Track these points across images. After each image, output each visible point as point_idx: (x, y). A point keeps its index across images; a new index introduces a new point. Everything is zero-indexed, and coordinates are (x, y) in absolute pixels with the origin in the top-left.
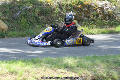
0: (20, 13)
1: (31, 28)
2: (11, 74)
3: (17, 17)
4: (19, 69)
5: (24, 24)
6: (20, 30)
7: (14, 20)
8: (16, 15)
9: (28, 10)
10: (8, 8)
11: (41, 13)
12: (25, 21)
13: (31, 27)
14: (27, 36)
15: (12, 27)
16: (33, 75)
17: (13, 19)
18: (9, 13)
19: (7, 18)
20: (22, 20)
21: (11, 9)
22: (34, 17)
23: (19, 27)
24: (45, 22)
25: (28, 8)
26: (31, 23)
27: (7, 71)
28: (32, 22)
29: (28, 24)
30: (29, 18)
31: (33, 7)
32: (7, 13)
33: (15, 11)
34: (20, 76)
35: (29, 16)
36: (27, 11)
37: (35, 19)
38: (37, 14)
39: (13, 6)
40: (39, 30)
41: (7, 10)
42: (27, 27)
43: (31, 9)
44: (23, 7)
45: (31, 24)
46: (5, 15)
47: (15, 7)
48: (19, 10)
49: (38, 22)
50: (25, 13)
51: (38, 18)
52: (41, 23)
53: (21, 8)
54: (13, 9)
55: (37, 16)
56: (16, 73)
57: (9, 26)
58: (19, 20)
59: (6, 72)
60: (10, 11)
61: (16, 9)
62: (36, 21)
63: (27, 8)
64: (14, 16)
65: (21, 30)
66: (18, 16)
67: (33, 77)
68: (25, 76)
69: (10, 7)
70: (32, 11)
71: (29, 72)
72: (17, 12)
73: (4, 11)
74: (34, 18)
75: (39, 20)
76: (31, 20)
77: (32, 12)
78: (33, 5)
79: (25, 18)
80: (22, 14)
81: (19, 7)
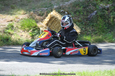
0: (96, 13)
1: (110, 32)
3: (92, 18)
6: (95, 34)
7: (88, 22)
8: (91, 15)
9: (107, 9)
10: (82, 7)
12: (102, 23)
13: (109, 30)
15: (85, 31)
17: (87, 21)
18: (82, 13)
19: (80, 19)
20: (98, 22)
21: (86, 9)
22: (113, 18)
23: (94, 30)
26: (110, 26)
28: (110, 24)
29: (106, 27)
30: (107, 19)
31: (112, 5)
32: (80, 12)
33: (90, 11)
35: (107, 17)
39: (88, 4)
43: (110, 8)
46: (77, 16)
47: (90, 5)
48: (94, 9)
50: (102, 13)
53: (97, 7)
54: (87, 8)
57: (82, 29)
58: (95, 21)
60: (84, 11)
61: (91, 8)
63: (105, 7)
64: (89, 17)
65: (97, 34)
66: (94, 17)
69: (84, 6)
70: (111, 10)
72: (92, 11)
73: (77, 10)
76: (110, 22)
77: (111, 11)
78: (113, 3)
79: (102, 19)
80: (98, 14)
81: (95, 5)
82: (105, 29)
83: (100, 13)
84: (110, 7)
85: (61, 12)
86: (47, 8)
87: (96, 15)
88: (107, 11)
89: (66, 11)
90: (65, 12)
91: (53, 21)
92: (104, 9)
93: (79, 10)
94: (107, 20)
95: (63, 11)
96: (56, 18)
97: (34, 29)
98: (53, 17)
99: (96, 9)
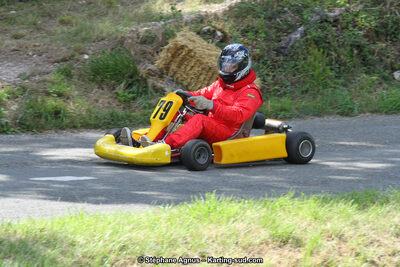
0: (305, 34)
1: (345, 85)
2: (280, 247)
3: (292, 47)
4: (305, 230)
5: (316, 73)
6: (303, 92)
7: (282, 58)
8: (290, 40)
9: (332, 20)
10: (263, 16)
11: (377, 32)
12: (319, 62)
13: (341, 81)
14: (330, 114)
15: (275, 84)
16: (358, 251)
17: (277, 55)
18: (263, 35)
19: (258, 51)
20: (310, 59)
21: (273, 21)
22: (351, 45)
23: (298, 82)
24: (392, 63)
25: (332, 14)
26: (343, 68)
27: (264, 234)
28: (345, 64)
29: (332, 74)
30: (335, 51)
31: (347, 10)
32: (257, 32)
33: (285, 27)
34: (312, 253)
35: (335, 44)
36: (326, 25)
37: (356, 52)
38: (365, 36)
39: (280, 8)
40: (370, 92)
41: (257, 23)
42: (329, 82)
43: (340, 18)
44: (312, 12)
45: (342, 70)
46: (250, 42)
47: (285, 12)
48: (298, 21)
49: (365, 62)
50: (320, 33)
51: (366, 49)
52: (379, 67)
53: (305, 17)
54: (278, 20)
55: (364, 41)
56: (298, 243)
57: (264, 80)
58: (301, 57)
59: (262, 237)
60: (270, 28)
61: (290, 19)
62: (358, 61)
63: (327, 16)
64: (283, 44)
65: (307, 91)
66: (297, 44)
67: (357, 255)
68: (329, 252)
69: (269, 13)
70: (344, 25)
71: (341, 238)
72: (292, 28)
73: (248, 26)
74: (352, 51)
75: (370, 57)
76: (342, 57)
77: (347, 28)
79: (322, 50)
80: (309, 37)
81: (298, 11)
82: (329, 78)
83: (314, 34)
84: (341, 14)
85: (205, 33)
86: (163, 23)
87: (302, 37)
88: (334, 26)
89: (220, 30)
90: (214, 31)
91: (184, 59)
92: (327, 21)
93: (255, 25)
94: (333, 53)
95: (209, 30)
96: (191, 50)
97: (130, 81)
98: (183, 47)
99: (303, 22)
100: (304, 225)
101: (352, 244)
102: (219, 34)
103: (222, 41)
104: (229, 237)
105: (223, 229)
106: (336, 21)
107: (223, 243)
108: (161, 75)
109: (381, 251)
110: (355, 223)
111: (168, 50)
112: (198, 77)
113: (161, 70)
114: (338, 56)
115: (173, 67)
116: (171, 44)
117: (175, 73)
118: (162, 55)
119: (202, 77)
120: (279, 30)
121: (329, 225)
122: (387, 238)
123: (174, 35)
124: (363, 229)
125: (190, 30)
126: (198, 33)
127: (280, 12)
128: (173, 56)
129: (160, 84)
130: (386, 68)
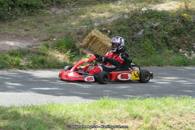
0: (144, 32)
1: (159, 54)
2: (133, 119)
3: (139, 38)
4: (144, 113)
5: (148, 49)
6: (142, 56)
7: (134, 42)
8: (138, 35)
10: (127, 25)
11: (173, 33)
12: (149, 44)
14: (153, 65)
15: (131, 53)
17: (132, 41)
18: (127, 32)
20: (146, 43)
21: (131, 27)
22: (163, 38)
23: (141, 52)
24: (179, 46)
25: (155, 25)
27: (127, 114)
28: (159, 45)
29: (155, 49)
30: (156, 40)
31: (161, 24)
32: (124, 31)
33: (136, 29)
34: (146, 122)
35: (156, 37)
36: (152, 29)
37: (164, 40)
38: (168, 34)
40: (170, 57)
41: (124, 27)
42: (153, 52)
44: (147, 24)
45: (158, 48)
47: (136, 23)
49: (168, 45)
50: (150, 32)
51: (168, 40)
52: (174, 47)
53: (144, 26)
54: (133, 26)
55: (168, 36)
56: (141, 118)
58: (142, 42)
60: (130, 30)
61: (138, 26)
62: (165, 44)
63: (153, 26)
64: (135, 36)
65: (144, 56)
66: (141, 37)
67: (165, 123)
68: (153, 122)
69: (130, 24)
70: (160, 29)
71: (158, 116)
72: (139, 30)
73: (121, 29)
74: (163, 40)
75: (170, 43)
76: (159, 42)
77: (161, 31)
78: (162, 20)
79: (151, 39)
80: (145, 34)
81: (141, 23)
83: (148, 33)
84: (158, 25)
85: (103, 31)
86: (86, 26)
87: (143, 34)
88: (155, 30)
90: (107, 30)
91: (94, 41)
95: (105, 30)
96: (97, 38)
97: (72, 50)
98: (94, 36)
99: (143, 28)
100: (143, 111)
101: (163, 119)
102: (109, 31)
103: (110, 34)
104: (113, 115)
105: (110, 112)
106: (156, 28)
107: (110, 117)
108: (85, 47)
109: (174, 122)
110: (164, 111)
111: (88, 37)
112: (100, 49)
113: (85, 46)
114: (157, 42)
115: (90, 44)
116: (89, 35)
117: (91, 47)
118: (86, 39)
119: (102, 49)
120: (133, 31)
121: (153, 111)
122: (177, 117)
123: (91, 32)
124: (167, 113)
125: (97, 29)
126: (101, 31)
127: (134, 23)
128: (90, 40)
129: (85, 51)
130: (176, 47)
